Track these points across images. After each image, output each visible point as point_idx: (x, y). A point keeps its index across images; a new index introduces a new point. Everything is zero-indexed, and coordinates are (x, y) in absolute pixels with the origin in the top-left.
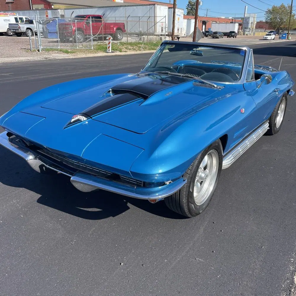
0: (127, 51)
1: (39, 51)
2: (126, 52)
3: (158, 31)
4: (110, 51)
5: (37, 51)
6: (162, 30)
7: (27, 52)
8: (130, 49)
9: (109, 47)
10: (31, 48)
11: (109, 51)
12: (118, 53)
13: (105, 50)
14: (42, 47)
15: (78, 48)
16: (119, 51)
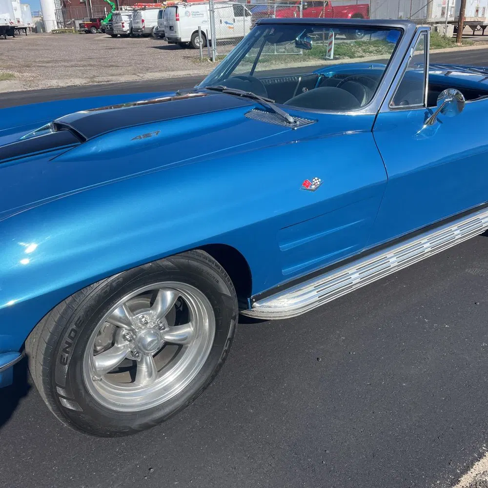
0: (364, 55)
1: (211, 60)
2: (361, 57)
3: (433, 16)
4: (332, 57)
5: (209, 61)
6: (443, 14)
7: (194, 62)
8: (371, 52)
9: (330, 50)
10: (200, 55)
11: (330, 56)
12: (347, 60)
13: (323, 56)
14: (217, 54)
15: (276, 53)
16: (348, 56)
